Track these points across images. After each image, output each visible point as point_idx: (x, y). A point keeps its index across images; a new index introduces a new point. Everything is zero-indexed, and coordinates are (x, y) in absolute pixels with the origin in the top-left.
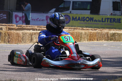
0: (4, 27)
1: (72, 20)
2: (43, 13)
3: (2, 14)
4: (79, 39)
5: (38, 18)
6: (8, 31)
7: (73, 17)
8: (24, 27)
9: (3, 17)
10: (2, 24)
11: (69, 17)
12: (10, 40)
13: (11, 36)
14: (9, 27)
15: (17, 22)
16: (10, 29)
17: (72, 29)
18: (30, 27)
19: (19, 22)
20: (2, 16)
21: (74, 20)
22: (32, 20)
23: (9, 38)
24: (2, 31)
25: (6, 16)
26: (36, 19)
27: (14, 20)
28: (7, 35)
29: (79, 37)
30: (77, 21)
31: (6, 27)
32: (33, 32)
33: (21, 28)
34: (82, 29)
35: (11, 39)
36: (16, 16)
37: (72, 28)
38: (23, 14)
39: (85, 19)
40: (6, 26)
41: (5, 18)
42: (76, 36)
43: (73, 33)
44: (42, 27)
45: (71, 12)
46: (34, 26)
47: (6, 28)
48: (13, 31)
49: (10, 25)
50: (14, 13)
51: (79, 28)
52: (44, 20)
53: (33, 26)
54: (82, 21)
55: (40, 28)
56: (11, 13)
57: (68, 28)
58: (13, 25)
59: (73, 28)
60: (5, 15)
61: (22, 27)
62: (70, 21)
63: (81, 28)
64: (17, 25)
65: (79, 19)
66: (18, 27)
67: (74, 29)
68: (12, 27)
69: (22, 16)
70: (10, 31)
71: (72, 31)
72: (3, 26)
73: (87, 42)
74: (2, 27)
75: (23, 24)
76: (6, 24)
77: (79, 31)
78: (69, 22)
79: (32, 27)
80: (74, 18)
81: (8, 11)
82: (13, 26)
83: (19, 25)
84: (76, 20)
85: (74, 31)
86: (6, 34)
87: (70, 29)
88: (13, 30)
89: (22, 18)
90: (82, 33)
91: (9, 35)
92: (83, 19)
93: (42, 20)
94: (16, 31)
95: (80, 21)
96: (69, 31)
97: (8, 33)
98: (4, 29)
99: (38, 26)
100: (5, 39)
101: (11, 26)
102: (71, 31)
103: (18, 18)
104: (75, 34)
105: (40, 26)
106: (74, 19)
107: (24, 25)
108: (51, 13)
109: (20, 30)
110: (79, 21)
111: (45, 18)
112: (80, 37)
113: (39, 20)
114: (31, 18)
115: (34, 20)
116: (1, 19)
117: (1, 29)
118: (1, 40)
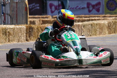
0: (37, 20)
3: (34, 4)
5: (78, 6)
6: (41, 26)
9: (35, 7)
10: (34, 16)
15: (52, 12)
16: (44, 22)
20: (34, 7)
24: (33, 26)
25: (39, 6)
26: (75, 7)
27: (49, 10)
31: (39, 19)
36: (51, 5)
38: (60, 2)
40: (39, 18)
41: (38, 8)
44: (83, 17)
47: (40, 20)
49: (44, 16)
50: (48, 1)
52: (84, 7)
55: (81, 19)
56: (45, 1)
57: (115, 15)
58: (48, 16)
60: (38, 5)
64: (52, 16)
66: (53, 19)
68: (46, 19)
69: (59, 5)
70: (43, 25)
74: (35, 19)
76: (39, 16)
78: (115, 9)
82: (47, 18)
83: (55, 16)
88: (47, 23)
89: (58, 7)
91: (42, 30)
93: (83, 8)
96: (115, 20)
97: (41, 28)
98: (37, 22)
99: (78, 16)
100: (38, 35)
103: (53, 8)
105: (80, 16)
111: (85, 6)
113: (79, 9)
114: (69, 6)
115: (73, 9)
116: (34, 9)
117: (33, 23)
118: (34, 37)
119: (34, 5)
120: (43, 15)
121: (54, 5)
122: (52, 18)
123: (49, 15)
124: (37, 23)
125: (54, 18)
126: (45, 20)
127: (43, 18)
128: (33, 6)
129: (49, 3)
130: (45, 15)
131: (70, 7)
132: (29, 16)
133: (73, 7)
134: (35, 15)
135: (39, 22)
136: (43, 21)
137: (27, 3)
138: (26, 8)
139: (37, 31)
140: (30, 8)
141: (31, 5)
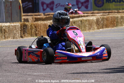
1: (106, 2)
3: (27, 3)
4: (116, 25)
9: (28, 6)
10: (27, 14)
12: (37, 32)
13: (38, 28)
15: (44, 10)
16: (37, 20)
17: (106, 13)
20: (27, 5)
21: (109, 2)
23: (36, 30)
24: (27, 23)
27: (41, 8)
28: (34, 27)
29: (115, 22)
30: (112, 2)
31: (32, 17)
33: (49, 17)
34: (118, 12)
35: (39, 31)
37: (106, 12)
41: (31, 6)
42: (112, 21)
43: (108, 18)
47: (33, 18)
55: (71, 15)
57: (102, 12)
58: (40, 13)
59: (108, 11)
60: (31, 3)
61: (50, 16)
63: (116, 11)
64: (44, 14)
66: (45, 17)
67: (109, 13)
68: (39, 17)
70: (36, 22)
71: (107, 16)
72: (29, 16)
75: (51, 12)
76: (32, 14)
77: (114, 15)
78: (102, 5)
82: (40, 15)
84: (110, 2)
85: (109, 16)
86: (32, 27)
88: (39, 20)
89: (49, 5)
90: (118, 17)
91: (35, 27)
92: (118, 0)
94: (44, 21)
96: (103, 16)
97: (34, 25)
98: (31, 19)
100: (32, 32)
101: (38, 15)
102: (105, 17)
104: (111, 19)
109: (48, 20)
110: (114, 3)
112: (117, 22)
114: (60, 4)
116: (27, 8)
117: (27, 20)
118: (28, 34)
119: (27, 4)
120: (35, 13)
122: (44, 15)
124: (30, 21)
125: (46, 15)
126: (37, 18)
127: (36, 15)
128: (26, 4)
129: (41, 1)
132: (23, 14)
133: (63, 5)
135: (32, 20)
136: (35, 18)
137: (20, 2)
138: (20, 7)
140: (23, 6)
141: (24, 4)
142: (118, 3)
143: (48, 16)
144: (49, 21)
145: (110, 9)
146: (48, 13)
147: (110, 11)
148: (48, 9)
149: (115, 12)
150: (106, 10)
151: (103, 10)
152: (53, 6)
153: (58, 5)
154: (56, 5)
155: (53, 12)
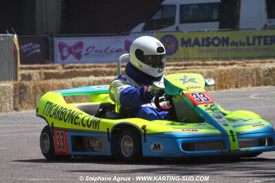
0: (35, 73)
1: (182, 46)
2: (119, 35)
3: (31, 44)
5: (109, 48)
6: (42, 83)
7: (182, 39)
8: (78, 70)
9: (32, 50)
10: (31, 66)
11: (175, 39)
14: (47, 71)
15: (63, 58)
16: (48, 76)
17: (181, 66)
18: (90, 67)
19: (69, 57)
20: (30, 49)
21: (187, 46)
22: (96, 51)
24: (28, 83)
25: (39, 48)
26: (104, 49)
27: (57, 54)
28: (40, 91)
30: (193, 46)
31: (38, 71)
32: (95, 81)
33: (71, 72)
34: (203, 65)
36: (61, 46)
37: (180, 63)
39: (211, 41)
40: (39, 68)
41: (38, 51)
45: (177, 28)
46: (100, 65)
47: (40, 73)
48: (51, 80)
49: (49, 65)
50: (55, 38)
51: (196, 62)
53: (97, 64)
54: (203, 46)
56: (50, 39)
57: (174, 63)
58: (56, 65)
59: (184, 63)
60: (38, 46)
61: (73, 70)
62: (177, 47)
63: (200, 62)
64: (63, 66)
65: (197, 42)
66: (64, 71)
67: (186, 65)
68: (52, 71)
70: (45, 82)
72: (34, 69)
73: (213, 92)
74: (31, 71)
75: (77, 63)
76: (39, 66)
78: (175, 51)
79: (95, 67)
80: (186, 40)
81: (44, 35)
82: (54, 68)
83: (67, 66)
84: (190, 46)
86: (36, 90)
87: (177, 65)
88: (52, 78)
89: (73, 50)
92: (205, 42)
93: (117, 51)
94: (59, 80)
95: (200, 46)
97: (40, 86)
98: (36, 76)
99: (109, 64)
100: (35, 100)
101: (52, 68)
105: (113, 64)
106: (186, 43)
107: (78, 65)
108: (135, 33)
109: (67, 78)
110: (196, 47)
111: (122, 47)
113: (111, 51)
115: (100, 52)
116: (30, 54)
117: (29, 77)
118: (28, 103)
119: (31, 47)
120: (47, 63)
121: (67, 46)
122: (64, 68)
123: (57, 63)
124: (35, 78)
125: (67, 68)
126: (49, 73)
127: (47, 68)
128: (28, 47)
129: (57, 41)
130: (50, 63)
131: (95, 49)
133: (100, 49)
134: (32, 64)
135: (38, 76)
136: (45, 74)
137: (16, 43)
138: (15, 51)
139: (33, 92)
140: (24, 51)
141: (26, 46)
142: (205, 48)
143: (69, 70)
144: (69, 80)
145: (188, 59)
146: (71, 65)
147: (189, 62)
148: (71, 57)
149: (198, 65)
150: (181, 60)
151: (175, 59)
152: (81, 52)
153: (90, 50)
154: (87, 50)
155: (80, 63)
